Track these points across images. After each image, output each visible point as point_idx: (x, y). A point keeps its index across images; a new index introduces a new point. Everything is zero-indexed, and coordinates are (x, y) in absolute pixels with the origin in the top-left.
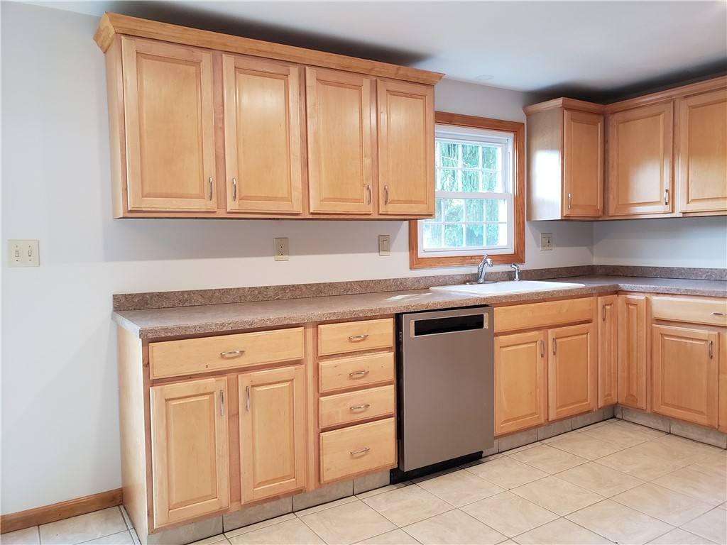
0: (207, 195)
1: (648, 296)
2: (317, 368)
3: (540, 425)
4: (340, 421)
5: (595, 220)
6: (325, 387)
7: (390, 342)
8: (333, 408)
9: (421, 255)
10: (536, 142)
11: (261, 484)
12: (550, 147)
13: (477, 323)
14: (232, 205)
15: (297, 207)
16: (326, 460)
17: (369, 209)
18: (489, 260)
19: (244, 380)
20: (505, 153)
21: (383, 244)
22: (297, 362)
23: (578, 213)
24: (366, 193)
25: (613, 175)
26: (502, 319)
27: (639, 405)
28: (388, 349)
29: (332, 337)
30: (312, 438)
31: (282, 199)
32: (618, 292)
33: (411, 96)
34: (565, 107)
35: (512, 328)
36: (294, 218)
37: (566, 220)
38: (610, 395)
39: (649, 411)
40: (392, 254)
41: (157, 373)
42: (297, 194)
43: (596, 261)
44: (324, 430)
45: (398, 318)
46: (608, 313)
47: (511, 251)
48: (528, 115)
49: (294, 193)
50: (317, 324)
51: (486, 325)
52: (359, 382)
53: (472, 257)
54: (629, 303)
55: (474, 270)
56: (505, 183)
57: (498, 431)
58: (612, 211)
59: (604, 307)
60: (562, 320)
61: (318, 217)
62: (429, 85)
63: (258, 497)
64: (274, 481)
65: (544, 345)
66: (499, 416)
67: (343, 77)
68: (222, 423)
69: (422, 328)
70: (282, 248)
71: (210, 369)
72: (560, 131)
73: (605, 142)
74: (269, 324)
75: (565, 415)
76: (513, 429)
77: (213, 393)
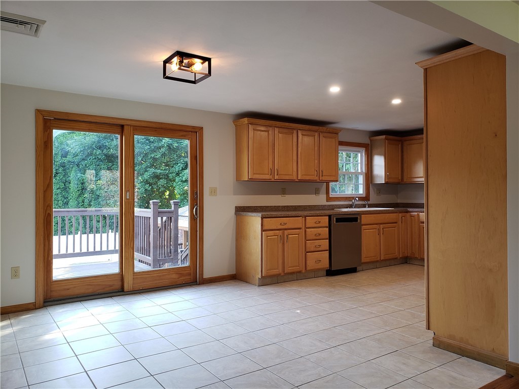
0: (270, 174)
1: (418, 213)
2: (305, 231)
3: (377, 261)
4: (312, 250)
5: (398, 184)
6: (307, 239)
7: (327, 225)
8: (311, 245)
9: (330, 196)
10: (374, 152)
11: (290, 267)
12: (380, 154)
13: (355, 220)
14: (276, 177)
15: (295, 178)
16: (308, 262)
17: (317, 178)
18: (357, 199)
19: (286, 232)
20: (361, 156)
21: (317, 192)
22: (300, 229)
23: (391, 181)
24: (316, 172)
25: (405, 165)
26: (364, 219)
27: (416, 256)
28: (326, 227)
29: (311, 221)
30: (304, 255)
31: (291, 175)
32: (407, 212)
33: (331, 138)
34: (386, 139)
35: (368, 223)
36: (292, 181)
37: (386, 183)
38: (404, 253)
39: (419, 258)
40: (320, 195)
41: (265, 228)
42: (295, 173)
43: (399, 201)
44: (307, 252)
45: (330, 216)
46: (403, 220)
47: (364, 196)
48: (371, 141)
49: (294, 173)
50: (305, 217)
51: (359, 221)
52: (318, 237)
53: (349, 198)
54: (411, 216)
55: (351, 203)
56: (361, 168)
57: (363, 261)
58: (405, 180)
59: (402, 218)
60: (386, 222)
61: (301, 181)
62: (337, 134)
63: (289, 271)
64: (293, 267)
65: (379, 230)
66: (363, 256)
67: (309, 133)
68: (280, 245)
69: (338, 220)
70: (284, 192)
71: (278, 228)
72: (384, 148)
73: (402, 152)
74: (293, 215)
75: (387, 258)
76: (368, 261)
77: (278, 236)
